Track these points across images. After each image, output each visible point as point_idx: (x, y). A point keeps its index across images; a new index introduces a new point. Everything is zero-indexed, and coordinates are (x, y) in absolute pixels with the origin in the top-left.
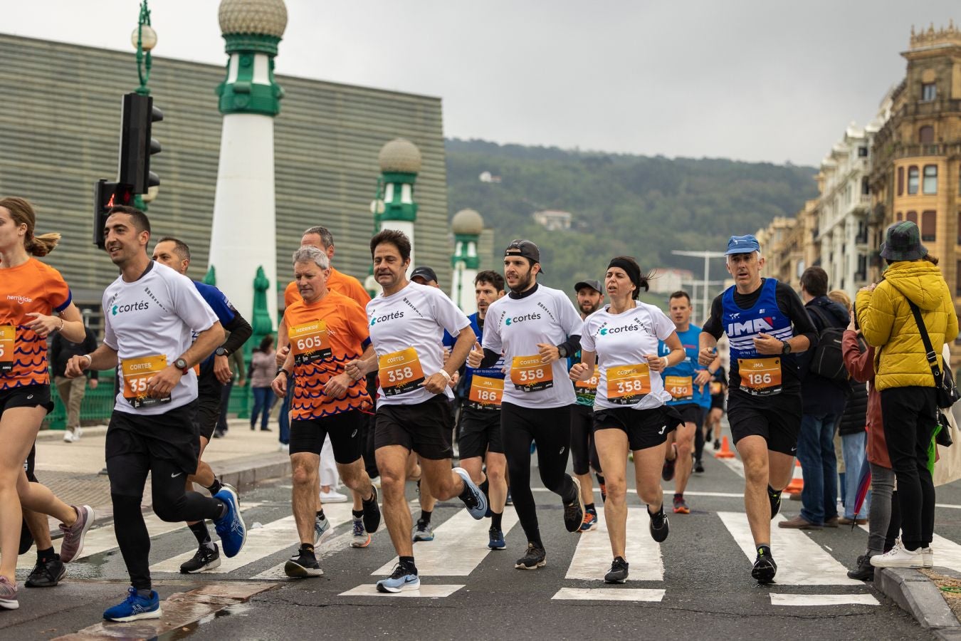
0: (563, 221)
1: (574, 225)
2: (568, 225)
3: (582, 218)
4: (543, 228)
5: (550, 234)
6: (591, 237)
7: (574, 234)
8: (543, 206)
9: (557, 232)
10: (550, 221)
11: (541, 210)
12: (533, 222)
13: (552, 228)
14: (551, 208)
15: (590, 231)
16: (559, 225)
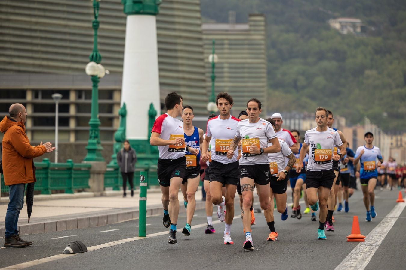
0: (354, 26)
1: (364, 29)
2: (359, 30)
3: (371, 23)
4: (337, 32)
5: (343, 37)
6: (379, 39)
7: (364, 37)
8: (336, 14)
9: (349, 35)
10: (343, 26)
11: (335, 18)
12: (328, 28)
13: (345, 32)
14: (343, 16)
15: (378, 34)
16: (351, 30)
